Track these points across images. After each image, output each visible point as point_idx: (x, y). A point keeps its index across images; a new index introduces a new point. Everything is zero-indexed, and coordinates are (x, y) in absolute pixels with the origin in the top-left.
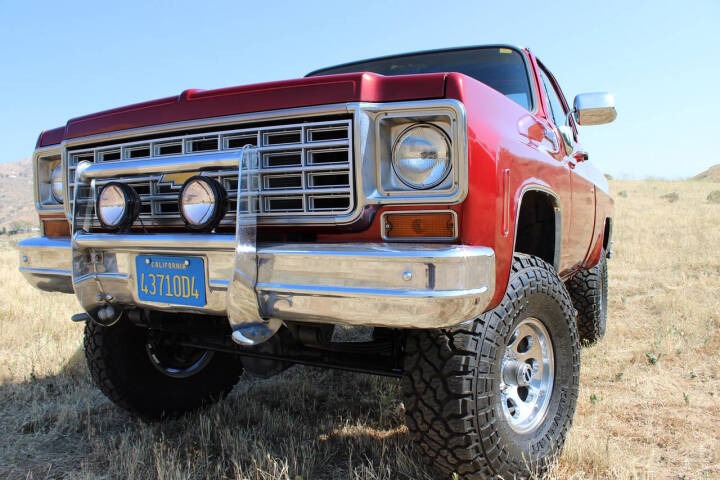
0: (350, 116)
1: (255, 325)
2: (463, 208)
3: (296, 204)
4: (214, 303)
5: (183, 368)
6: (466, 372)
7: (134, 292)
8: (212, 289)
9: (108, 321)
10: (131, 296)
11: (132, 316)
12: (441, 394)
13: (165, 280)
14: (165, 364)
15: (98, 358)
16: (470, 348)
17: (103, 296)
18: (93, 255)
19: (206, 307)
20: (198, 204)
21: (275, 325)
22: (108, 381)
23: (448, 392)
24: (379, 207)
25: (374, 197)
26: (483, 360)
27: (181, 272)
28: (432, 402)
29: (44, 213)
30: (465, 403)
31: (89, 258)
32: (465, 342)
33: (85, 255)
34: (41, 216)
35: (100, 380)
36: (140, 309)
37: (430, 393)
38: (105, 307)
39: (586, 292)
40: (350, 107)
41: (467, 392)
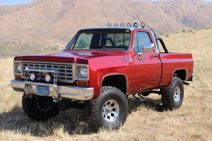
0: (72, 65)
1: (57, 99)
2: (89, 81)
3: (64, 78)
4: (51, 95)
5: (45, 109)
6: (93, 108)
7: (36, 92)
8: (50, 92)
9: (31, 97)
10: (35, 93)
11: (35, 97)
12: (89, 112)
13: (42, 91)
14: (41, 108)
15: (26, 106)
16: (94, 104)
17: (30, 93)
18: (28, 85)
19: (49, 96)
20: (48, 78)
21: (61, 99)
22: (28, 111)
23: (90, 112)
24: (77, 80)
25: (76, 79)
26: (97, 106)
27: (45, 89)
28: (88, 114)
29: (15, 74)
30: (93, 114)
31: (27, 86)
32: (93, 103)
33: (27, 85)
34: (15, 75)
35: (26, 111)
36: (37, 95)
37: (88, 112)
38: (30, 95)
39: (168, 94)
40: (72, 64)
41: (93, 112)
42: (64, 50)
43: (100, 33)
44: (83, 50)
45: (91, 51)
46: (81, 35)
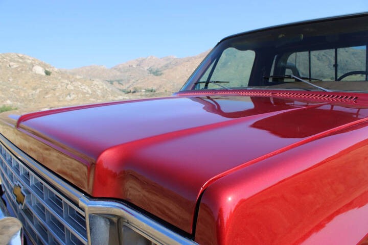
42: (181, 92)
43: (280, 36)
44: (226, 90)
45: (251, 91)
46: (225, 51)
